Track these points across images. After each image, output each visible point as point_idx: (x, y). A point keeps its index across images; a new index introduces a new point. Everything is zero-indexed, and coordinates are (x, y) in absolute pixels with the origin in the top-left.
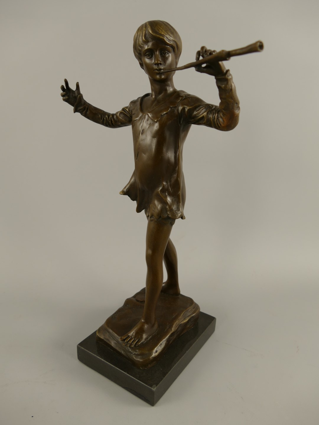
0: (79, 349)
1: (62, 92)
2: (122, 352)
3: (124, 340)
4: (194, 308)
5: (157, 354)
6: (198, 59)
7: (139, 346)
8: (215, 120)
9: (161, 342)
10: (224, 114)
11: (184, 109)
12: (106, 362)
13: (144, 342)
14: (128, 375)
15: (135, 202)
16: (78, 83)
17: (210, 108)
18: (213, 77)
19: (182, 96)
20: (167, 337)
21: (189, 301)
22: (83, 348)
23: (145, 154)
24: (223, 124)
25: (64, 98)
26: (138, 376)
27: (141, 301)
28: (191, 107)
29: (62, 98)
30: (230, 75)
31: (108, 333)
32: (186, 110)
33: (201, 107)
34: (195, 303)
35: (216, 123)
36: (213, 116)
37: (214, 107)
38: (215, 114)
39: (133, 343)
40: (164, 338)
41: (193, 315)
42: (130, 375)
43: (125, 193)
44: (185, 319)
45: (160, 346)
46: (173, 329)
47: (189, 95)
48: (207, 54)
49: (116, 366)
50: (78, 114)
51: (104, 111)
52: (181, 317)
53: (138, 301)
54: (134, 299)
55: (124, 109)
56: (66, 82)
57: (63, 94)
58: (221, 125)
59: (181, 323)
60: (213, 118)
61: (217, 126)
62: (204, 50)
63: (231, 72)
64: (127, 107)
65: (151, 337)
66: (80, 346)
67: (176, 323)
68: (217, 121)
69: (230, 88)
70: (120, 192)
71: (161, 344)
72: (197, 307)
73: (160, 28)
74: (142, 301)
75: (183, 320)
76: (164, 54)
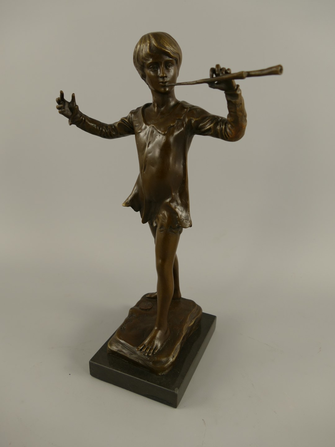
0: (91, 364)
1: (58, 104)
2: (140, 362)
3: (141, 350)
4: (197, 310)
5: (174, 359)
6: (212, 76)
7: (156, 354)
8: (223, 132)
9: (176, 346)
10: (232, 126)
11: (190, 121)
12: (123, 373)
13: (160, 349)
14: (149, 383)
15: (139, 212)
16: (73, 94)
17: (216, 120)
18: (223, 92)
19: (187, 108)
20: (181, 341)
21: (191, 304)
22: (96, 363)
23: (153, 166)
24: (231, 136)
25: (60, 110)
26: (159, 382)
27: (145, 309)
28: (197, 119)
29: (58, 110)
30: (240, 90)
31: (121, 345)
32: (193, 122)
33: (207, 118)
34: (197, 305)
35: (224, 135)
36: (221, 128)
37: (220, 119)
38: (223, 126)
39: (150, 352)
40: (178, 343)
41: (198, 316)
42: (150, 382)
43: (127, 204)
44: (191, 321)
45: (175, 350)
46: (184, 334)
47: (193, 106)
48: (222, 73)
49: (135, 376)
50: (74, 126)
51: (100, 122)
52: (188, 320)
53: (143, 309)
54: (138, 308)
55: (122, 120)
56: (62, 94)
57: (58, 106)
58: (229, 136)
59: (189, 326)
60: (221, 130)
61: (224, 137)
62: (219, 69)
63: (240, 87)
64: (126, 118)
65: (165, 343)
66: (92, 362)
67: (185, 326)
68: (224, 132)
69: (240, 103)
70: (123, 204)
71: (176, 349)
72: (199, 309)
73: (164, 41)
74: (147, 310)
75: (190, 323)
76: (168, 66)
